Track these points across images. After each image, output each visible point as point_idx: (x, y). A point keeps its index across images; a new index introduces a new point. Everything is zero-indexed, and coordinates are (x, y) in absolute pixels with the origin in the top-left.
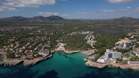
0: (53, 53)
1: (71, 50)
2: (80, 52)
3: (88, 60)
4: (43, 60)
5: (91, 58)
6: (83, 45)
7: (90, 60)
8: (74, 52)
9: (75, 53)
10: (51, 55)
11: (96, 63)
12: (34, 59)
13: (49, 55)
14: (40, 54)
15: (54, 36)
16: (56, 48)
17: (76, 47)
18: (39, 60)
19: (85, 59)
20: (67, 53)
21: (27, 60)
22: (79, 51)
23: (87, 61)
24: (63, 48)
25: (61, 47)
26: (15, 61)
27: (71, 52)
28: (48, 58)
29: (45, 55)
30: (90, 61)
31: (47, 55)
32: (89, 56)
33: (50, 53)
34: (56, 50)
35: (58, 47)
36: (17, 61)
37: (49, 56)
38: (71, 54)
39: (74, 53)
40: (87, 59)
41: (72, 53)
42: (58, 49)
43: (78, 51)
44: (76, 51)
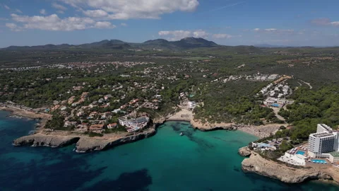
0: (158, 125)
1: (210, 120)
2: (235, 128)
3: (252, 152)
4: (127, 141)
5: (263, 147)
6: (250, 109)
7: (259, 152)
8: (218, 125)
9: (221, 128)
10: (151, 130)
11: (276, 164)
12: (105, 136)
13: (146, 128)
14: (123, 125)
15: (176, 83)
16: (173, 113)
17: (226, 113)
18: (117, 138)
19: (243, 150)
20: (197, 128)
21: (87, 137)
22: (233, 124)
23: (248, 156)
24: (190, 113)
25: (186, 111)
26: (59, 136)
27: (208, 126)
28: (142, 137)
29: (136, 127)
30: (258, 155)
31: (139, 128)
32: (260, 141)
33: (150, 124)
34: (171, 117)
35: (179, 110)
36: (64, 137)
37: (145, 132)
38: (206, 131)
39: (217, 129)
40: (252, 149)
41: (209, 128)
42: (177, 116)
43: (228, 125)
44: (224, 123)
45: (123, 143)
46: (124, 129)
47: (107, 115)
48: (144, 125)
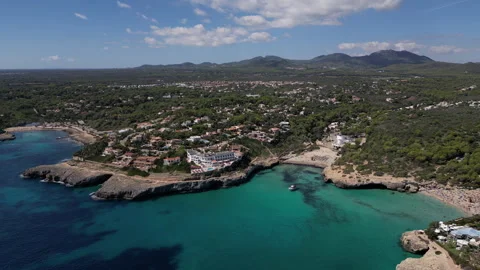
0: (260, 169)
2: (413, 188)
3: (432, 244)
4: (186, 189)
5: (464, 237)
6: (461, 155)
9: (381, 186)
10: (239, 175)
12: (153, 175)
14: (190, 161)
16: (300, 151)
17: (402, 159)
18: (167, 182)
19: (413, 237)
20: (330, 181)
21: (123, 174)
22: (411, 180)
24: (333, 154)
25: (326, 153)
27: (353, 178)
28: (216, 185)
31: (214, 168)
33: (243, 162)
34: (293, 158)
35: (315, 148)
37: (224, 178)
38: (346, 187)
39: (372, 186)
42: (306, 158)
44: (390, 177)
45: (176, 192)
46: (187, 167)
47: (174, 144)
48: (226, 165)
